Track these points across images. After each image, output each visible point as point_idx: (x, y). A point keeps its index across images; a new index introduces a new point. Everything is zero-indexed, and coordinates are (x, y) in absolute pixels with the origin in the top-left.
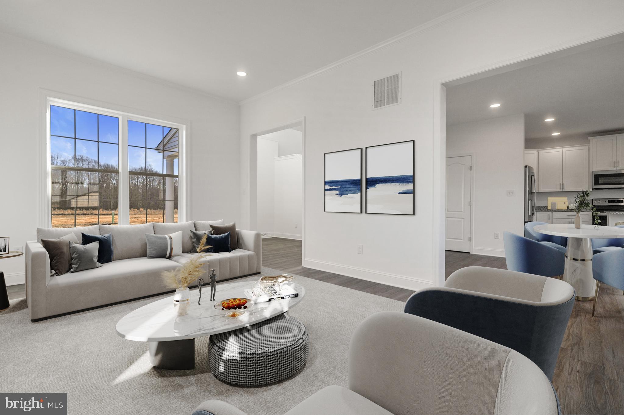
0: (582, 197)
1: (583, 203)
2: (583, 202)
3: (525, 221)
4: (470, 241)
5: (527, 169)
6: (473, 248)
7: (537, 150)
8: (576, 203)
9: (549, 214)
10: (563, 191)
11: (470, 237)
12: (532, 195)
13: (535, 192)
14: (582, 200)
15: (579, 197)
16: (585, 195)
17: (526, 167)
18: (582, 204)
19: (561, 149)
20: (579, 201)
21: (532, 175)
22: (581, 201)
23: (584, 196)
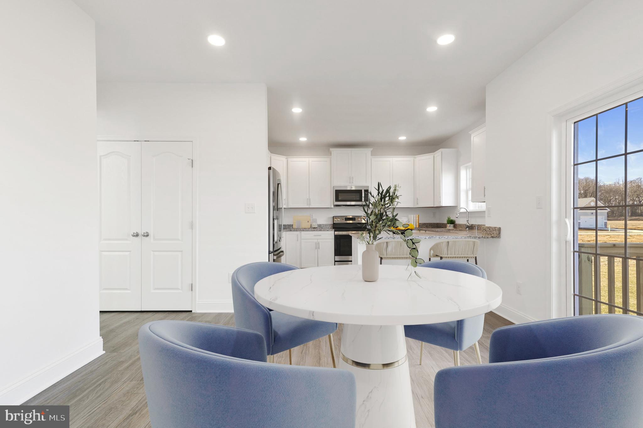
1: (383, 217)
2: (383, 214)
3: (269, 251)
4: (192, 290)
5: (271, 171)
6: (197, 302)
7: (286, 157)
9: (298, 235)
10: (310, 207)
11: (192, 284)
12: (278, 212)
13: (282, 208)
17: (270, 168)
19: (308, 159)
21: (278, 183)
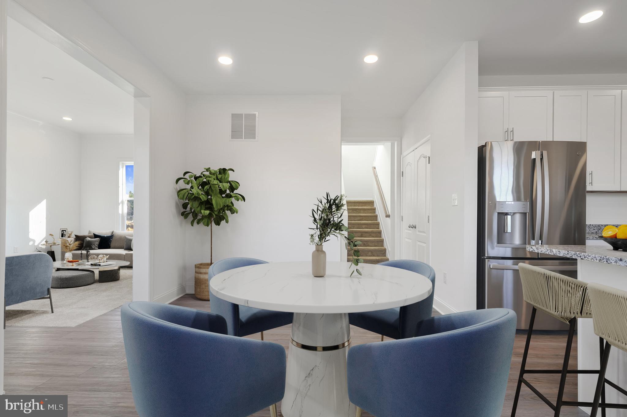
0: (327, 210)
1: (330, 222)
2: (329, 220)
8: (316, 224)
14: (327, 216)
15: (321, 210)
16: (334, 207)
18: (327, 225)
20: (320, 220)
22: (324, 219)
23: (330, 207)
